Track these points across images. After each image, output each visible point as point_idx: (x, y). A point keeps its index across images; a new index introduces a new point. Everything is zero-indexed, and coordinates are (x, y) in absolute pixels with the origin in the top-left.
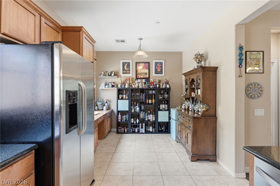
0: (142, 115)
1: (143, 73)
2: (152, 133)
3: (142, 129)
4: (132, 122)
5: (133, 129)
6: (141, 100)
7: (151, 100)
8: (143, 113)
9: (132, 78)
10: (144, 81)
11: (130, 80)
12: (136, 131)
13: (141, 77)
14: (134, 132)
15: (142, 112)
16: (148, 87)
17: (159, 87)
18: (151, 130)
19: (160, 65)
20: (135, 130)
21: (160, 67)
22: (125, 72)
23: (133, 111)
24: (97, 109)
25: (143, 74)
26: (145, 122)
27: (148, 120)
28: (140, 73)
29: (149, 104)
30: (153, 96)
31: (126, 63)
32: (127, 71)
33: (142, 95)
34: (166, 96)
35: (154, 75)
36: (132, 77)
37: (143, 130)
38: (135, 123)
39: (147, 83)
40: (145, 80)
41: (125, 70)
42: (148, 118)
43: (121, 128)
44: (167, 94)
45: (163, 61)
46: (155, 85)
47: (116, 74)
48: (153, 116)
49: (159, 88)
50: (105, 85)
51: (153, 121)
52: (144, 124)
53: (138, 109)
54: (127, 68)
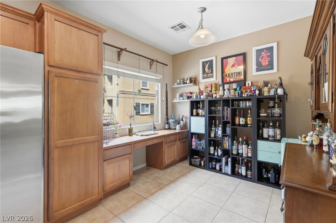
0: (227, 144)
1: (235, 73)
2: (246, 178)
3: (227, 167)
4: (212, 152)
5: (212, 164)
6: (225, 118)
7: (243, 119)
8: (228, 140)
9: (216, 84)
10: (234, 86)
11: (213, 87)
12: (218, 168)
13: (231, 80)
14: (213, 169)
15: (226, 138)
16: (238, 96)
17: (259, 94)
18: (244, 173)
19: (266, 53)
20: (215, 165)
21: (268, 56)
22: (205, 75)
23: (212, 135)
24: (168, 128)
25: (234, 75)
26: (231, 156)
27: (238, 154)
28: (229, 74)
29: (239, 125)
30: (249, 112)
31: (207, 62)
32: (209, 75)
33: (227, 109)
34: (277, 111)
35: (255, 73)
36: (216, 82)
37: (228, 169)
38: (216, 154)
39: (238, 89)
40: (236, 84)
41: (207, 74)
42: (238, 150)
43: (196, 158)
44: (278, 107)
45: (275, 45)
46: (254, 90)
47: (194, 81)
48: (248, 148)
49: (260, 97)
50: (179, 97)
51: (248, 157)
52: (230, 159)
53: (220, 132)
54: (209, 69)
